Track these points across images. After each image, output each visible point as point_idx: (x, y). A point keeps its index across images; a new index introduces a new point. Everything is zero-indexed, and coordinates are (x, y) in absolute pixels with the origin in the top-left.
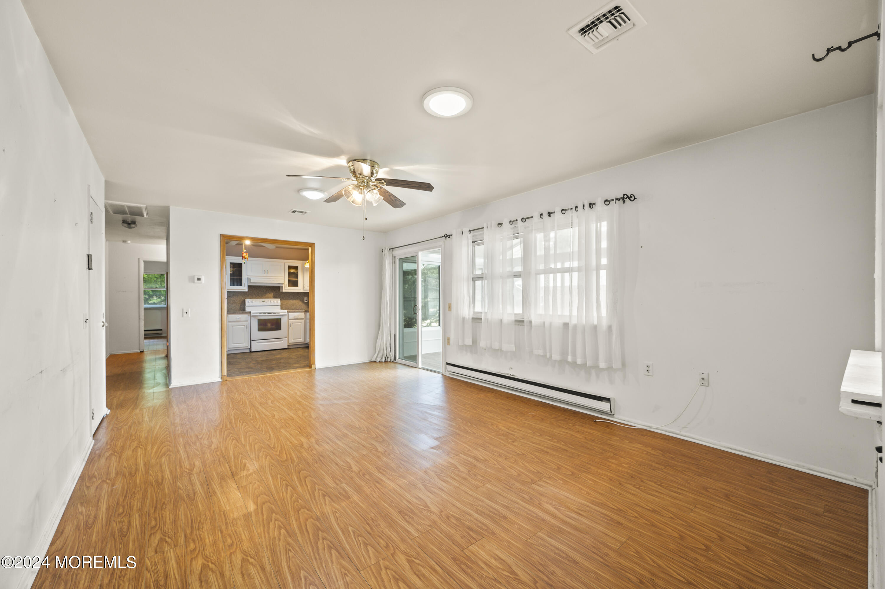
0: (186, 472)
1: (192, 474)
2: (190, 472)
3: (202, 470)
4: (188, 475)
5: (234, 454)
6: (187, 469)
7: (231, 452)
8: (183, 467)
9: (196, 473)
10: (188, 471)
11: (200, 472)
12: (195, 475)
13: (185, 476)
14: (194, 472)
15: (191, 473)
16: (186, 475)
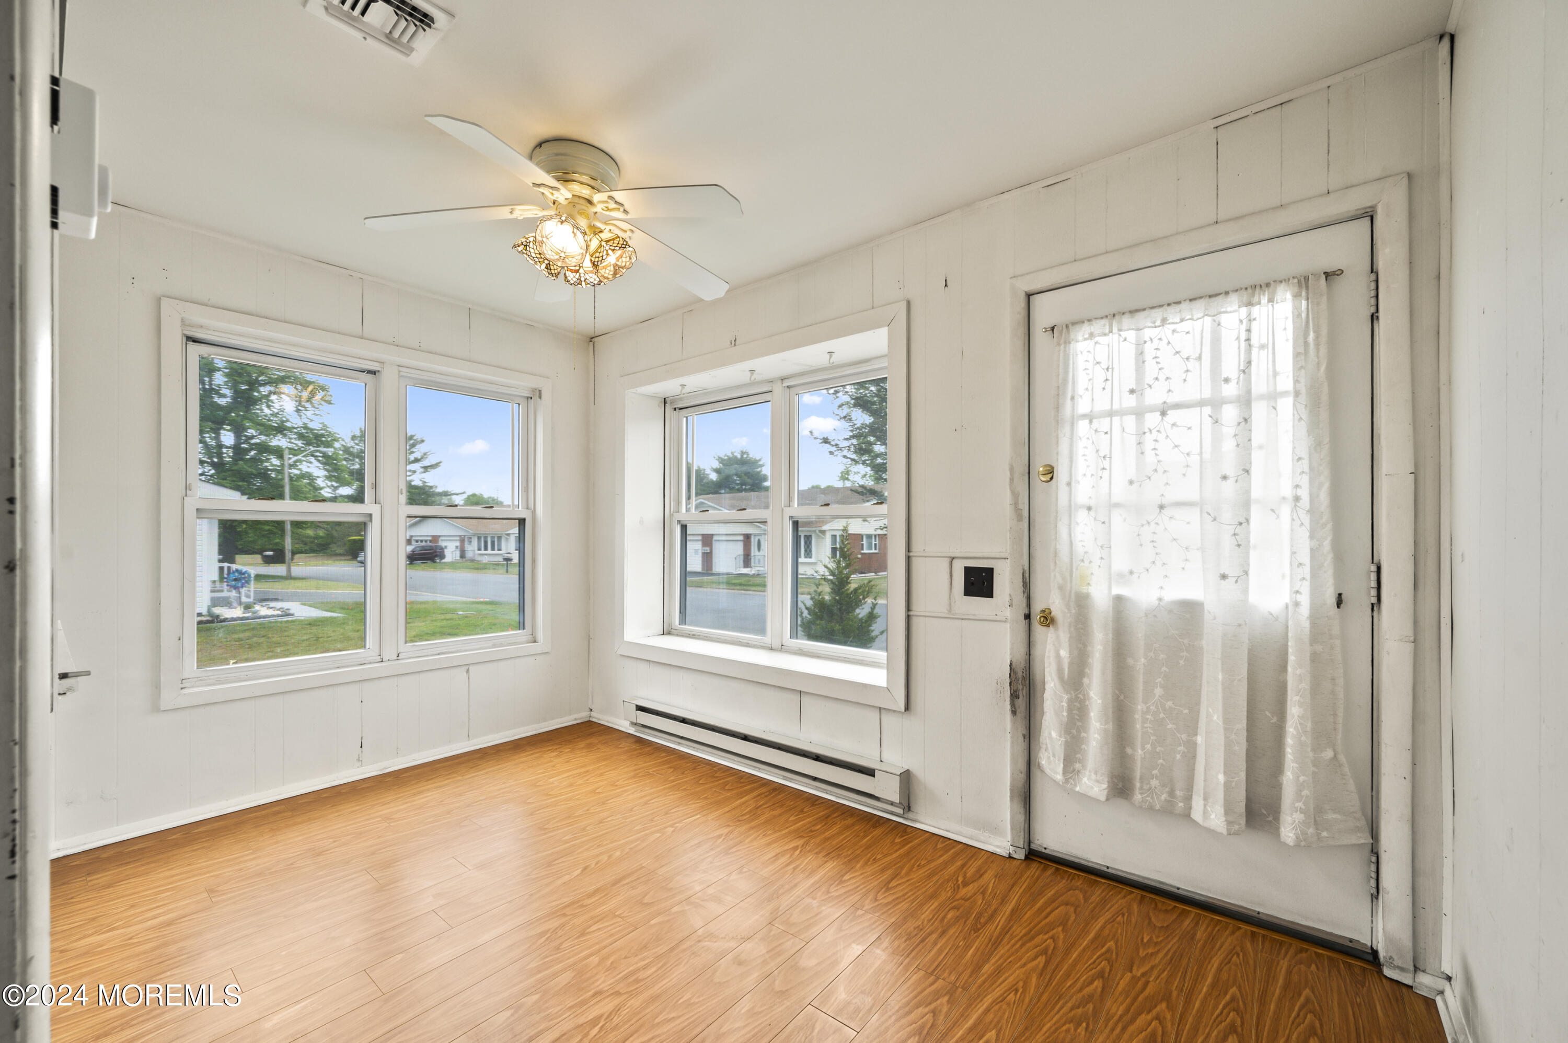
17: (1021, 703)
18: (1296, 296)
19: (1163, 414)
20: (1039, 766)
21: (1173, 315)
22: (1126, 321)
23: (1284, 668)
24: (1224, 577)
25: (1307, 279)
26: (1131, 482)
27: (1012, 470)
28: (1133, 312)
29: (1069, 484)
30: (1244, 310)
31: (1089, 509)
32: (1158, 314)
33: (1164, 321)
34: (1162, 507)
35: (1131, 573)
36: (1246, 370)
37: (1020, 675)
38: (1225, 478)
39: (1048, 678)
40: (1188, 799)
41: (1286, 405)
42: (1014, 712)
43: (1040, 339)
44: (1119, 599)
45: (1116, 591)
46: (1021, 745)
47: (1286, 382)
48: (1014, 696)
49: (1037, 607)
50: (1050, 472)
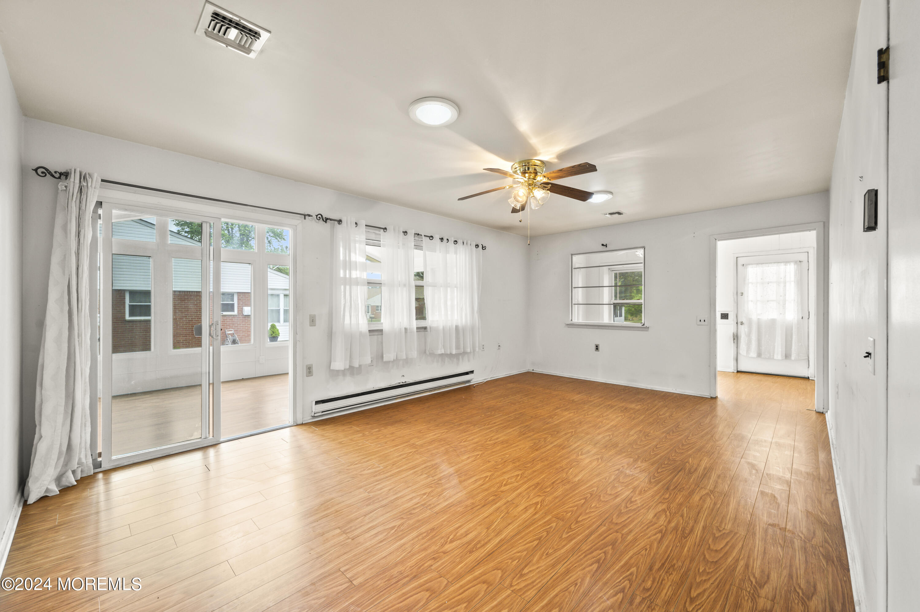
0: (713, 495)
1: (710, 490)
2: (710, 494)
3: (698, 489)
4: (714, 491)
5: (655, 486)
6: (711, 498)
7: (656, 488)
8: (713, 502)
9: (706, 489)
10: (712, 496)
11: (702, 488)
12: (708, 488)
13: (718, 492)
14: (707, 491)
15: (710, 492)
16: (716, 492)
17: (736, 341)
18: (795, 265)
19: (768, 284)
20: (740, 354)
21: (770, 265)
22: (760, 265)
23: (792, 330)
24: (781, 314)
25: (796, 262)
26: (761, 296)
27: (733, 293)
28: (762, 264)
29: (747, 296)
30: (785, 266)
31: (752, 301)
32: (767, 265)
33: (768, 266)
34: (768, 301)
35: (761, 314)
36: (785, 277)
37: (735, 335)
38: (781, 296)
39: (742, 335)
40: (773, 356)
41: (793, 284)
42: (734, 343)
43: (740, 267)
44: (758, 319)
45: (758, 317)
46: (736, 349)
47: (793, 278)
48: (734, 339)
49: (739, 321)
50: (742, 294)
